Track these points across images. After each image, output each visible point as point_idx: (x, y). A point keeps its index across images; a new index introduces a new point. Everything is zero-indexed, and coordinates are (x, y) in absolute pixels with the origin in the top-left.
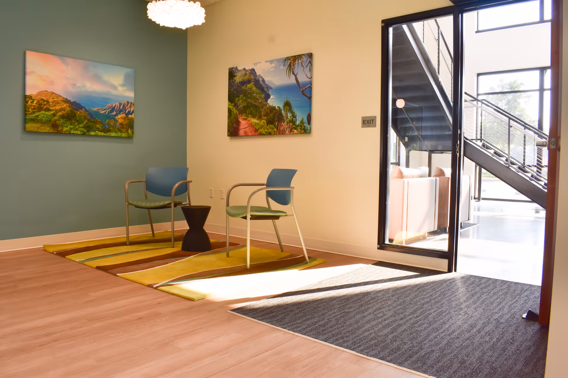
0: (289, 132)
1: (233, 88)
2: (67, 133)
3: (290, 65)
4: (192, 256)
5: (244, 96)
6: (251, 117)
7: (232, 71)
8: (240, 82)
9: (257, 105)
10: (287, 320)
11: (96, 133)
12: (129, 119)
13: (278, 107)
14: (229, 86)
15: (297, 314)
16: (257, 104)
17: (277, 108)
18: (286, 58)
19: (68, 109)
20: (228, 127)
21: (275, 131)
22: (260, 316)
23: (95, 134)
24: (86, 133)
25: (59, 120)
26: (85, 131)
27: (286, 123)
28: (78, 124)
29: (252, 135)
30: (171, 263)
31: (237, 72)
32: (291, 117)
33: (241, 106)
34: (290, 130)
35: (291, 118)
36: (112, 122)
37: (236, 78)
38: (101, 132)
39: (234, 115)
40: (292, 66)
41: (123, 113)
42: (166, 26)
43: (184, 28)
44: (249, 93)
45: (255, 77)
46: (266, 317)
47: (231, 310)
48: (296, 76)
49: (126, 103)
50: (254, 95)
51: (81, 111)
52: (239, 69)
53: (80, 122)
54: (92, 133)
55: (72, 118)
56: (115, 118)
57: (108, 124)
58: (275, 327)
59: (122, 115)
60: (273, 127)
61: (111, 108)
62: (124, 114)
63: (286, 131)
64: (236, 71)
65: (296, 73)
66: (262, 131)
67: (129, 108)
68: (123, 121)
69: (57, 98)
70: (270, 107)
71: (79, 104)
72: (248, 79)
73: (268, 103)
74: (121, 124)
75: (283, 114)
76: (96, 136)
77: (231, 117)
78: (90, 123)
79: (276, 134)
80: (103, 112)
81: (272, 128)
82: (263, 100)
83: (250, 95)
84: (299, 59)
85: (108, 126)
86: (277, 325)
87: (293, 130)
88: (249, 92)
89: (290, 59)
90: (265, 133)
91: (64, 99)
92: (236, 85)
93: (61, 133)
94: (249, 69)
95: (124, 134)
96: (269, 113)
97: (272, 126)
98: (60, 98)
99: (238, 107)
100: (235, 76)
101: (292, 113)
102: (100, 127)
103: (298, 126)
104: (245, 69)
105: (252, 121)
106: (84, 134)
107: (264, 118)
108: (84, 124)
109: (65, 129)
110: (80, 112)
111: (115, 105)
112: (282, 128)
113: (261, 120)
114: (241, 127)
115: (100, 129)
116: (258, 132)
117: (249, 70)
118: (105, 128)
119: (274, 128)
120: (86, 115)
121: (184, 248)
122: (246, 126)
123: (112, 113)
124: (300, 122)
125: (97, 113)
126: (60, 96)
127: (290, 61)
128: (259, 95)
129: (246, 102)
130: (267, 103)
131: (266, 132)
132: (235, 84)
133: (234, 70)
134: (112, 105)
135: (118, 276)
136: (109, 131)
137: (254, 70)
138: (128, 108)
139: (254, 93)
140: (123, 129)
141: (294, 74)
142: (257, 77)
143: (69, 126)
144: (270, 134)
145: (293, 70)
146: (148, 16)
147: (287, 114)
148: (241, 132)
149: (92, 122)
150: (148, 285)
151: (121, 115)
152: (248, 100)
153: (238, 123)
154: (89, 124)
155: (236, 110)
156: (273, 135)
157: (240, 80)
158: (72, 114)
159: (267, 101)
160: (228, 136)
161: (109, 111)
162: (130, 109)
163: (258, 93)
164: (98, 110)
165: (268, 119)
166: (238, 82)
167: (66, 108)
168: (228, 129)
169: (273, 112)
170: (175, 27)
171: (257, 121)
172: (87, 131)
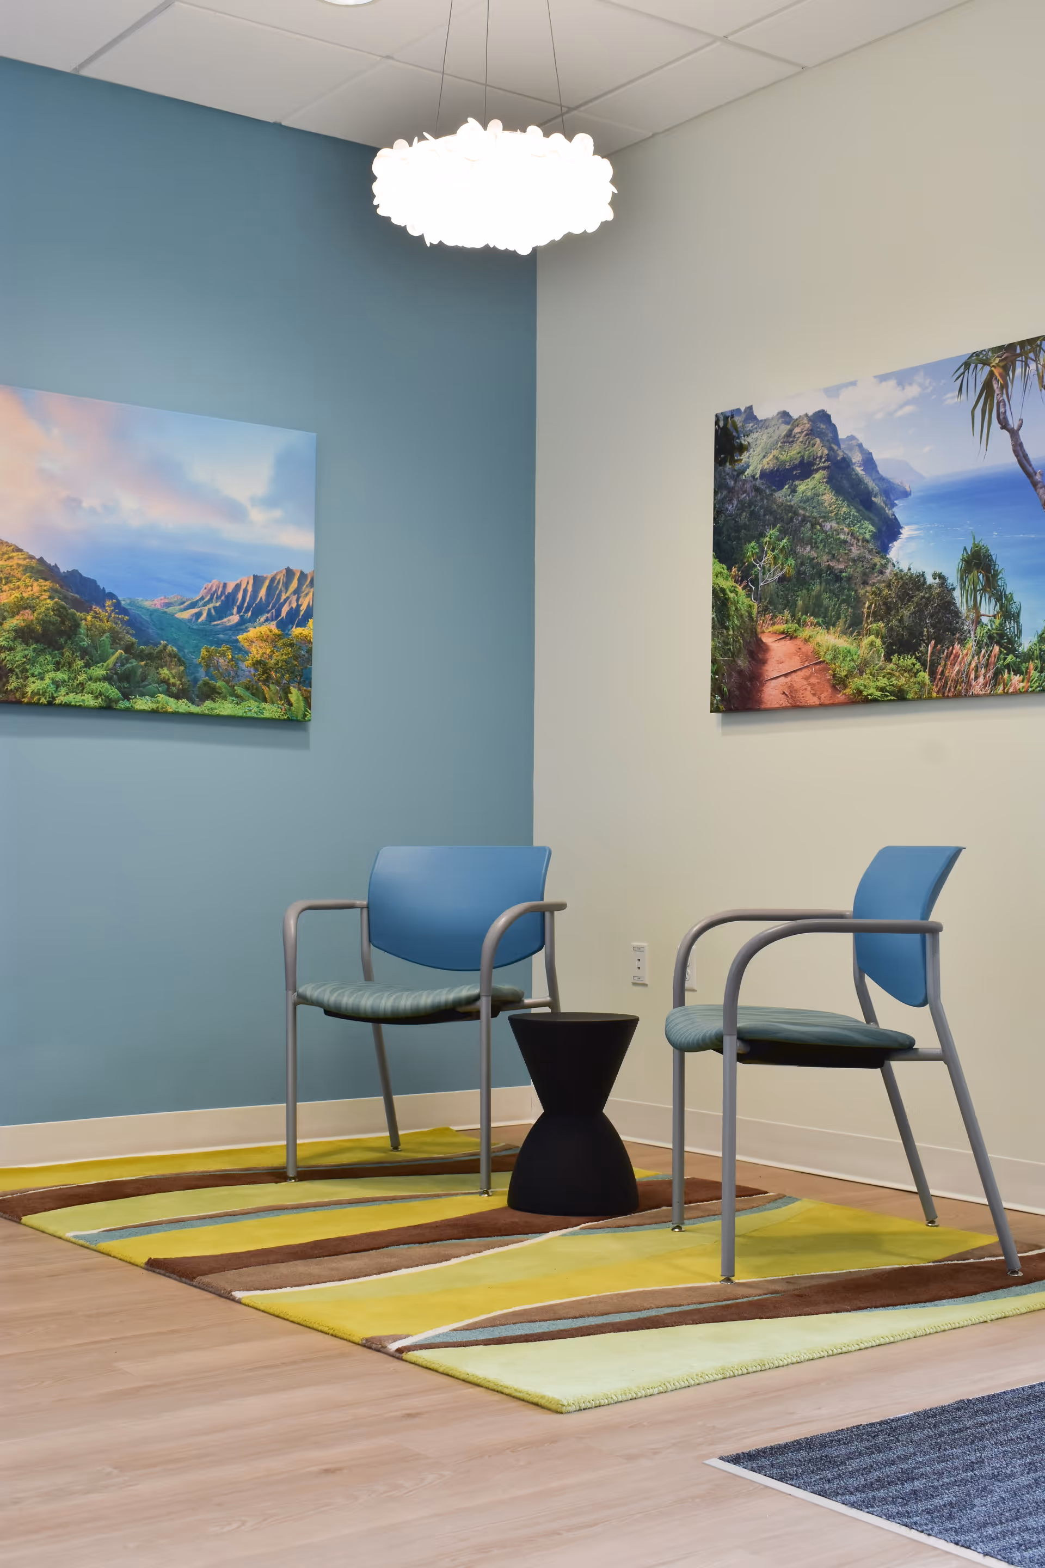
0: (985, 685)
1: (735, 502)
2: (43, 700)
3: (988, 386)
4: (552, 1234)
5: (784, 532)
6: (818, 624)
7: (729, 426)
8: (764, 474)
9: (841, 571)
10: (981, 1508)
11: (158, 702)
12: (291, 645)
13: (935, 576)
14: (716, 493)
15: (1024, 1491)
16: (842, 566)
17: (930, 580)
18: (972, 356)
19: (48, 601)
20: (714, 672)
21: (922, 685)
22: (857, 1489)
23: (154, 706)
24: (117, 701)
25: (11, 649)
26: (114, 692)
27: (971, 644)
28: (87, 665)
29: (822, 705)
30: (463, 1259)
31: (751, 431)
32: (995, 616)
33: (770, 579)
34: (990, 674)
35: (997, 621)
36: (223, 655)
37: (746, 455)
38: (177, 697)
39: (742, 616)
40: (997, 391)
41: (267, 620)
42: (450, 242)
43: (524, 251)
44: (805, 520)
45: (831, 449)
46: (882, 1493)
47: (722, 1458)
48: (1014, 434)
49: (281, 577)
50: (827, 526)
51: (98, 609)
52: (760, 418)
53: (91, 657)
54: (142, 704)
55: (62, 640)
56: (237, 641)
57: (208, 666)
58: (922, 1537)
59: (265, 628)
60: (914, 664)
61: (218, 598)
62: (275, 622)
63: (973, 683)
64: (750, 426)
65: (1013, 423)
66: (865, 686)
67: (295, 598)
68: (268, 651)
69: (6, 556)
70: (898, 575)
71: (94, 582)
72: (803, 457)
73: (888, 561)
74: (258, 663)
75: (958, 605)
76: (156, 714)
77: (727, 628)
78: (134, 663)
79: (930, 698)
80: (186, 615)
81: (910, 671)
82: (871, 546)
83: (809, 525)
84: (1027, 358)
85: (207, 673)
86: (932, 1529)
87: (1006, 676)
88: (804, 516)
89: (986, 363)
90: (879, 693)
91: (34, 563)
92: (748, 486)
93: (19, 702)
94: (807, 415)
95: (274, 708)
96: (896, 604)
97: (909, 661)
98: (18, 559)
99: (755, 581)
100: (742, 449)
101: (999, 599)
102: (174, 677)
103: (1028, 657)
104: (785, 415)
105: (818, 643)
106: (108, 708)
107: (874, 626)
108: (111, 666)
109: (34, 686)
110: (96, 616)
111: (238, 587)
112: (957, 668)
113: (859, 634)
114: (772, 669)
115: (174, 685)
116: (848, 691)
117: (805, 421)
118: (195, 681)
119: (918, 671)
120: (118, 627)
121: (517, 1200)
122: (795, 663)
123: (225, 620)
124: (1035, 640)
125: (163, 620)
126: (19, 550)
127: (987, 369)
128: (849, 526)
129: (791, 561)
130: (883, 562)
131: (882, 689)
132: (745, 481)
133: (738, 420)
134: (225, 585)
135: (239, 1302)
136: (210, 693)
137: (828, 417)
138: (288, 598)
139: (826, 518)
140: (268, 686)
141: (1004, 425)
142: (842, 446)
143: (52, 675)
144: (900, 696)
145: (1002, 410)
146: (378, 206)
147: (976, 607)
148: (772, 693)
149: (141, 656)
150: (367, 1340)
151: (261, 624)
152: (799, 549)
153: (757, 652)
154: (129, 665)
155: (749, 596)
156: (913, 700)
157: (768, 463)
158: (63, 622)
159: (884, 550)
160: (715, 709)
161: (213, 611)
162: (298, 600)
163: (847, 515)
164: (168, 605)
165: (891, 630)
166: (757, 476)
167: (38, 597)
168: (713, 680)
169: (915, 599)
170: (487, 246)
171: (843, 643)
172: (120, 695)
